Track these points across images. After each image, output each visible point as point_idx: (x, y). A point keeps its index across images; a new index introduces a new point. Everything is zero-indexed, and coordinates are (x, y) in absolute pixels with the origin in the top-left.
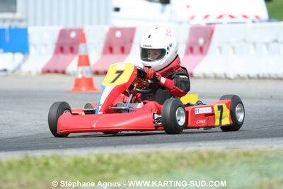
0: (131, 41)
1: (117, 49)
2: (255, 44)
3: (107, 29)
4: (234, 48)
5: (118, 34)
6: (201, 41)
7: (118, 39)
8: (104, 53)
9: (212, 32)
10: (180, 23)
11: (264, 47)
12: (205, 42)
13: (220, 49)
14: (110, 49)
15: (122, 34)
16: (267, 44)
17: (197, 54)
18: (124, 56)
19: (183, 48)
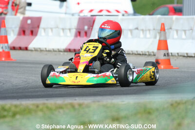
0: (38, 27)
1: (28, 32)
5: (29, 22)
6: (86, 28)
7: (29, 24)
8: (19, 34)
9: (94, 21)
10: (73, 15)
11: (129, 33)
12: (89, 29)
14: (23, 32)
15: (31, 21)
16: (131, 31)
17: (83, 37)
18: (33, 37)
19: (74, 31)
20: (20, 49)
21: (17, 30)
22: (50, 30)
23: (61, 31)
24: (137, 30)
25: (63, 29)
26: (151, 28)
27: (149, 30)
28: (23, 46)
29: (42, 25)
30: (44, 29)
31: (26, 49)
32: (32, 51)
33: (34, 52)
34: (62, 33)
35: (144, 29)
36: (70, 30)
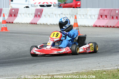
0: (17, 13)
1: (13, 15)
2: (55, 15)
3: (10, 9)
4: (49, 16)
5: (13, 11)
6: (39, 13)
7: (13, 12)
8: (9, 16)
9: (42, 11)
11: (59, 16)
12: (40, 14)
13: (45, 16)
14: (10, 15)
15: (14, 11)
16: (59, 15)
17: (38, 17)
18: (15, 17)
19: (33, 15)
20: (10, 23)
21: (8, 14)
22: (23, 14)
23: (28, 15)
24: (62, 15)
25: (29, 14)
26: (68, 14)
27: (67, 14)
28: (11, 21)
29: (19, 12)
30: (20, 14)
31: (12, 23)
32: (15, 23)
33: (16, 24)
34: (28, 16)
35: (65, 14)
36: (32, 14)
